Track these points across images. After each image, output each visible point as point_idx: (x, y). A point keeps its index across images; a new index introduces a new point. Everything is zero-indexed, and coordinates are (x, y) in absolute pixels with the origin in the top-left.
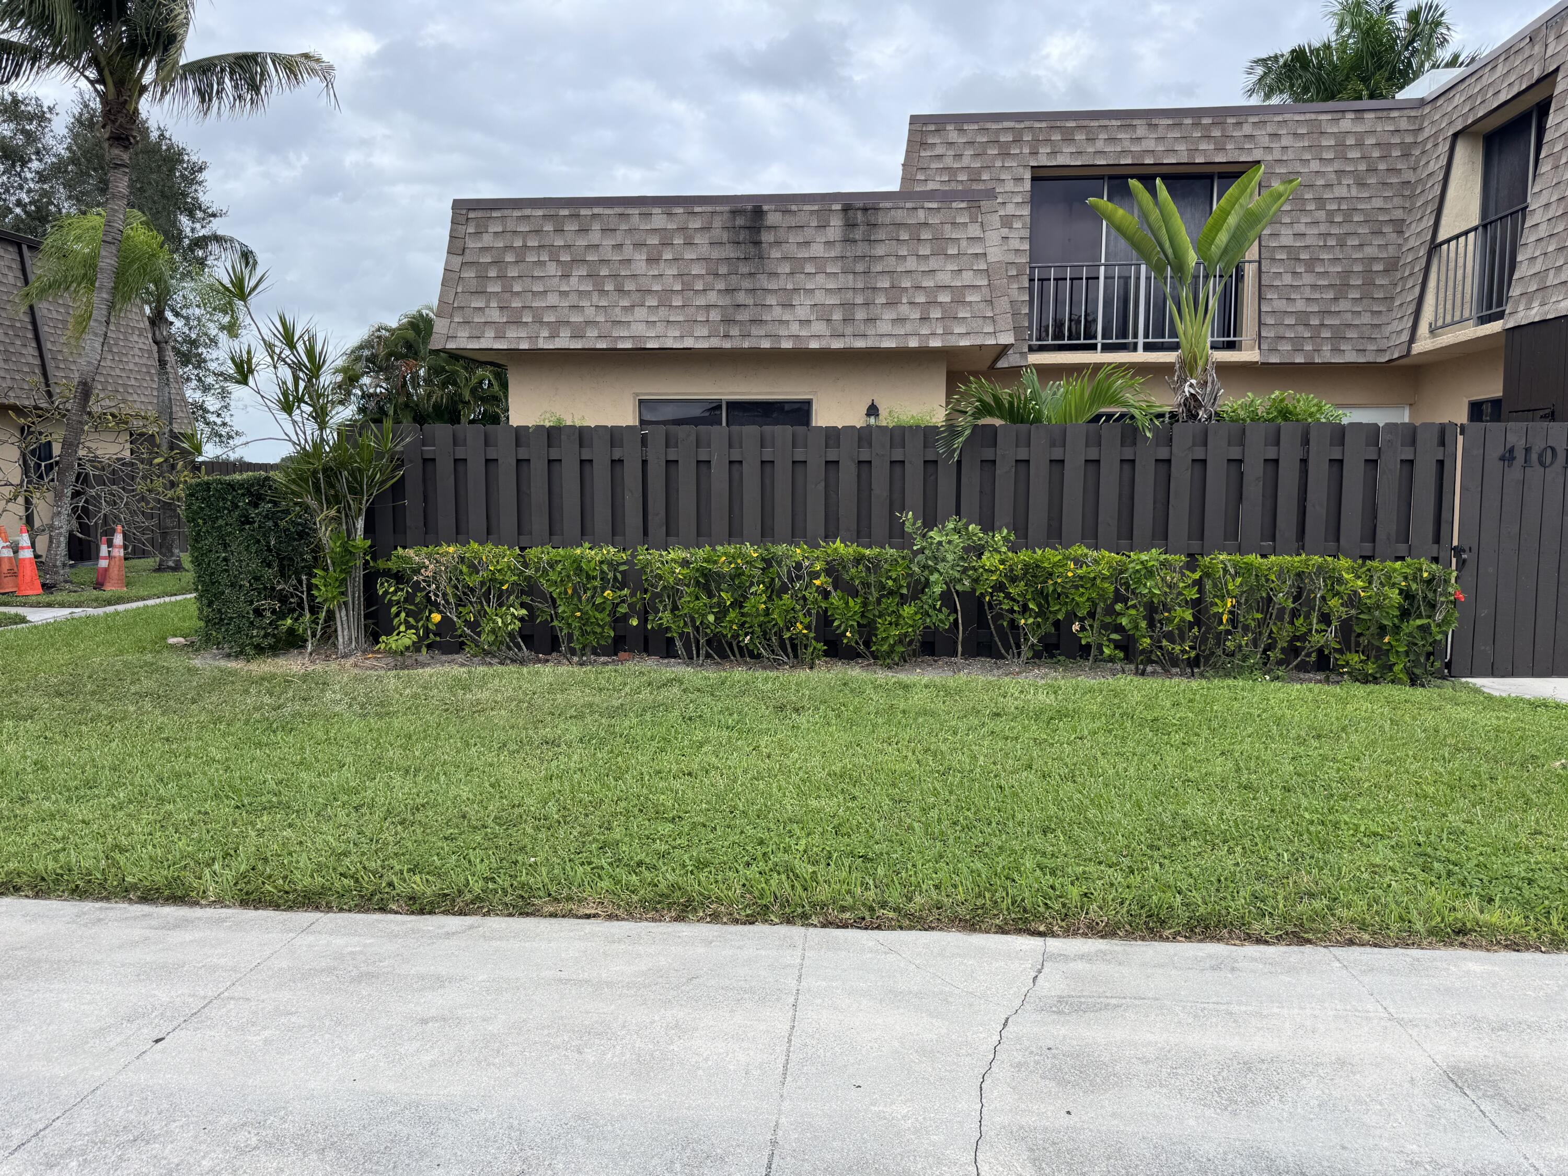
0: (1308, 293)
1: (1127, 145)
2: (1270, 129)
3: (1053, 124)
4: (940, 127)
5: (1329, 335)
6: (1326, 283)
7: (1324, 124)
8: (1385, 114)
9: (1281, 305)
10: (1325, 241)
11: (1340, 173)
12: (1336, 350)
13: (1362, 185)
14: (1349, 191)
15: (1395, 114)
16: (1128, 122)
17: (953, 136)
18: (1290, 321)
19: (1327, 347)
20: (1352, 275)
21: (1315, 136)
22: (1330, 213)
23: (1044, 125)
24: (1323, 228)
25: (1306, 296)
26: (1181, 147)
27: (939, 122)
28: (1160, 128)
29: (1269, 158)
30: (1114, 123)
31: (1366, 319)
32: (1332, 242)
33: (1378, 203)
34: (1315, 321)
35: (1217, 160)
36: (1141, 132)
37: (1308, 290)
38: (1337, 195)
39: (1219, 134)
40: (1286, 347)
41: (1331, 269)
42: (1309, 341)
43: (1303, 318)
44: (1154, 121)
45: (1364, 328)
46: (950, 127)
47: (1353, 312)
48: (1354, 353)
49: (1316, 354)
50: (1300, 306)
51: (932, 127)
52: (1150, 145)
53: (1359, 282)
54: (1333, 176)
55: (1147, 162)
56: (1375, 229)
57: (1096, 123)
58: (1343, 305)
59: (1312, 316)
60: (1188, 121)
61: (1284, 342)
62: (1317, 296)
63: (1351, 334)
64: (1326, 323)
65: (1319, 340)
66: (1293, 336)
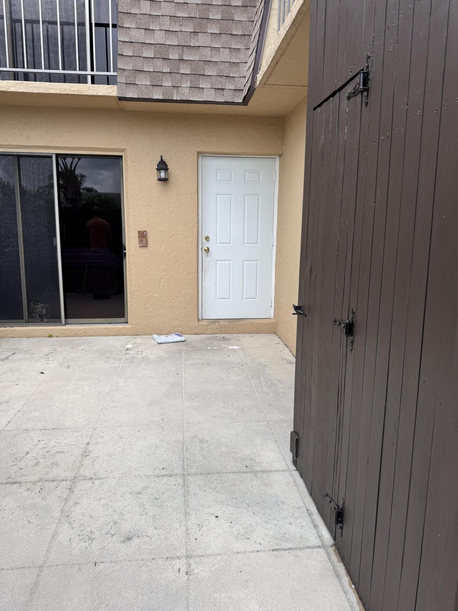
0: (167, 24)
5: (187, 71)
6: (185, 15)
9: (139, 36)
12: (194, 88)
18: (148, 53)
19: (186, 84)
20: (212, 8)
25: (165, 27)
31: (225, 55)
34: (174, 55)
37: (167, 20)
40: (144, 81)
42: (168, 76)
43: (161, 51)
45: (223, 66)
47: (212, 48)
48: (213, 92)
49: (175, 90)
50: (159, 38)
53: (218, 17)
58: (202, 40)
59: (171, 50)
61: (142, 75)
62: (177, 28)
63: (210, 71)
64: (185, 58)
65: (178, 77)
66: (151, 70)
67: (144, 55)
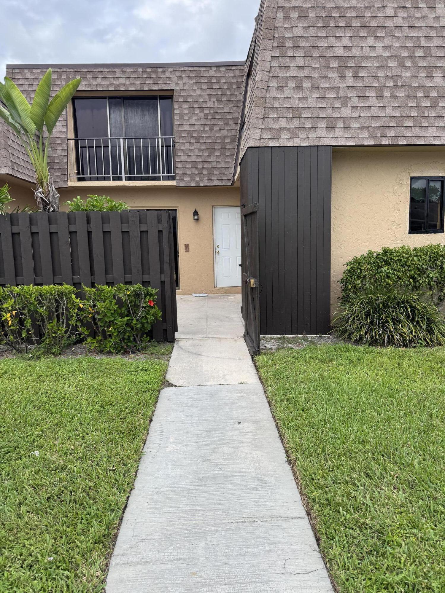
0: (196, 152)
1: (112, 81)
2: (178, 74)
3: (76, 70)
4: (21, 70)
5: (206, 173)
6: (205, 148)
7: (202, 72)
8: (229, 68)
9: (185, 158)
10: (204, 128)
11: (210, 95)
12: (210, 180)
13: (219, 101)
14: (214, 104)
15: (234, 68)
16: (112, 70)
17: (28, 75)
18: (189, 166)
19: (206, 179)
20: (216, 144)
21: (198, 78)
22: (206, 115)
23: (72, 70)
24: (203, 122)
25: (196, 154)
26: (138, 82)
27: (21, 68)
28: (127, 73)
29: (178, 88)
30: (105, 70)
31: (222, 165)
32: (207, 128)
33: (227, 110)
34: (200, 166)
35: (154, 89)
36: (118, 75)
37: (197, 151)
38: (209, 106)
39: (155, 76)
40: (187, 178)
41: (207, 141)
42: (198, 175)
43: (194, 164)
44: (125, 69)
45: (222, 169)
46: (26, 71)
47: (217, 162)
48: (218, 181)
49: (201, 182)
50: (193, 159)
51: (17, 71)
52: (123, 81)
53: (219, 147)
54: (207, 97)
55: (121, 89)
56: (226, 122)
57: (97, 70)
58: (212, 158)
59: (199, 164)
60: (140, 70)
61: (186, 176)
62: (201, 154)
63: (216, 172)
64: (205, 167)
65: (202, 175)
66: (190, 173)
67: (187, 167)
